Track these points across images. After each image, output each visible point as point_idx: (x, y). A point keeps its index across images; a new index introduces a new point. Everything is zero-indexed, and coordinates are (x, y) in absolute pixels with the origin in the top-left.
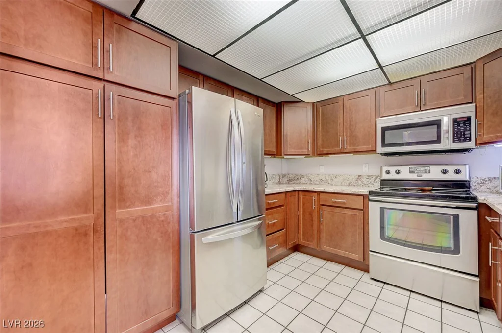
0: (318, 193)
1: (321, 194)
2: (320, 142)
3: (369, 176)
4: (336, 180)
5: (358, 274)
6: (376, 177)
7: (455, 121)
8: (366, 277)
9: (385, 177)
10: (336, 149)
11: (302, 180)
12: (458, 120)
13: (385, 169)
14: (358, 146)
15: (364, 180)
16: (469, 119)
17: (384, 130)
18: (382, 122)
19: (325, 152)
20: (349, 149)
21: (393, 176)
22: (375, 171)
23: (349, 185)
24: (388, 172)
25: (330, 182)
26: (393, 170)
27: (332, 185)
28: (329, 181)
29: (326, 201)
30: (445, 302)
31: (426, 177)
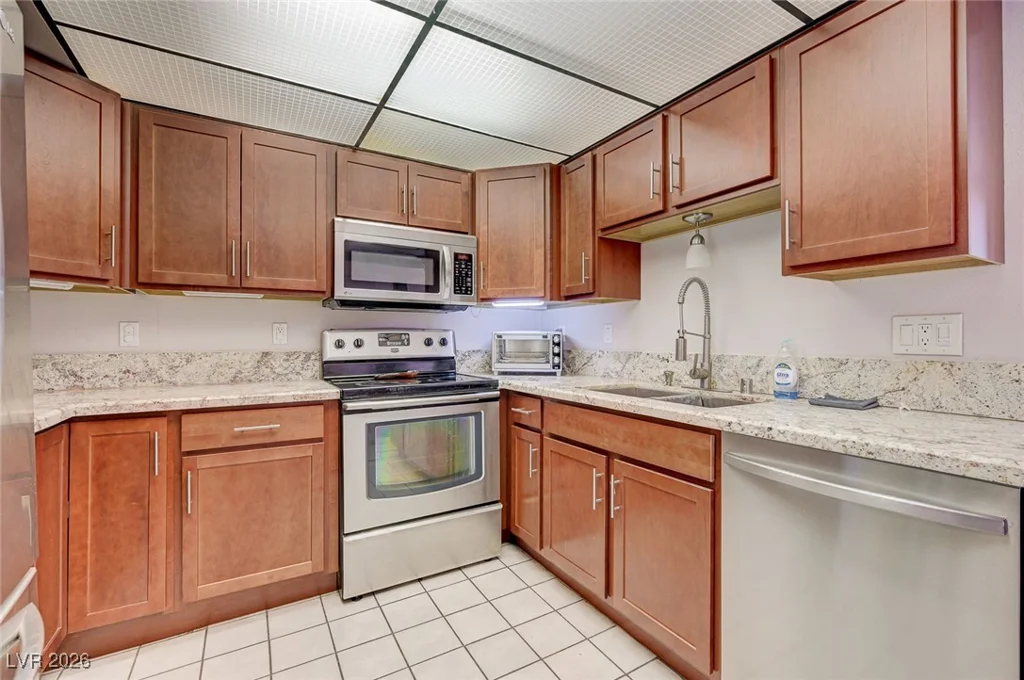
0: (176, 417)
1: (185, 418)
2: (151, 245)
3: (289, 355)
4: (190, 368)
6: (308, 357)
7: (456, 256)
9: (331, 354)
10: (220, 278)
12: (460, 257)
13: (331, 338)
14: (283, 276)
15: (279, 365)
16: (470, 256)
17: (352, 248)
19: (171, 280)
20: (257, 280)
21: (349, 353)
22: (305, 343)
23: (234, 381)
24: (339, 345)
25: (166, 377)
26: (349, 338)
27: (175, 384)
28: (163, 373)
29: (206, 438)
30: (465, 567)
31: (404, 352)
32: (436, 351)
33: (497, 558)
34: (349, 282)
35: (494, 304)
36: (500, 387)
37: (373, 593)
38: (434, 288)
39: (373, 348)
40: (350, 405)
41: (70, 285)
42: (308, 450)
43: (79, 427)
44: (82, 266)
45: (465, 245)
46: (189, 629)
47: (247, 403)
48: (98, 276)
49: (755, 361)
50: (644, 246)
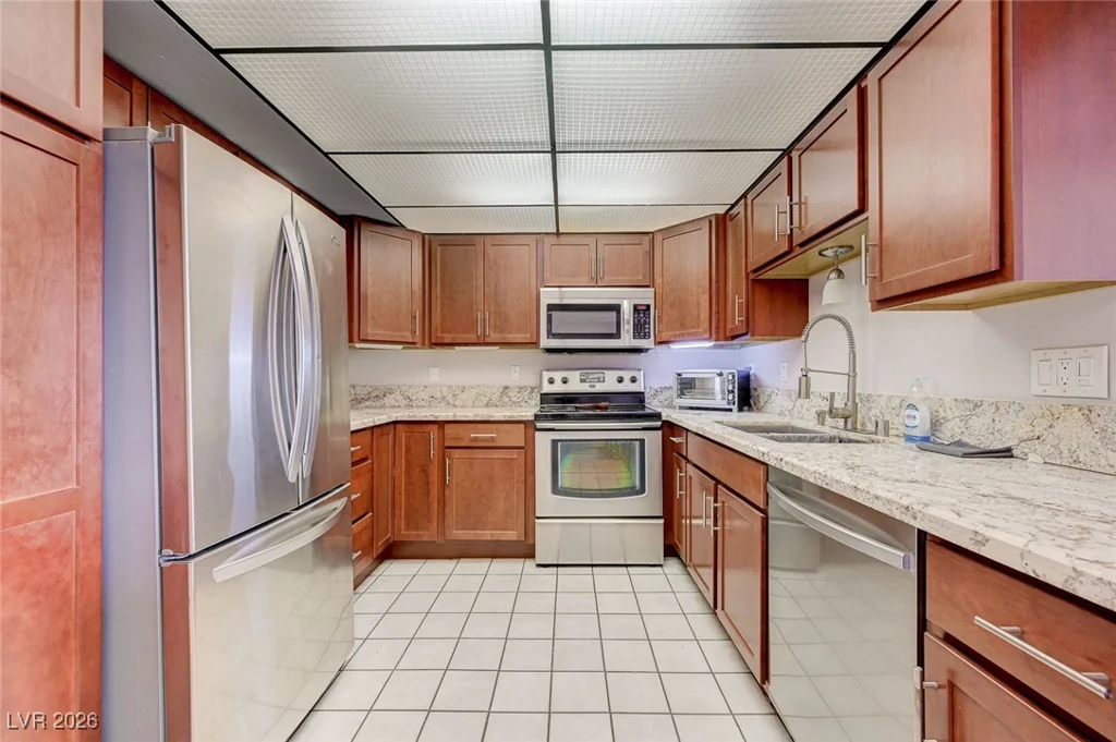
0: (442, 424)
1: (446, 426)
2: (437, 320)
3: (520, 389)
4: (464, 396)
5: (514, 566)
6: (533, 389)
7: (635, 307)
8: (530, 564)
9: (547, 388)
10: (472, 337)
11: (389, 400)
12: (639, 308)
13: (546, 375)
14: (509, 333)
15: (513, 394)
16: (648, 306)
17: (552, 308)
18: (549, 296)
19: (447, 341)
20: (494, 337)
21: (558, 388)
22: (529, 380)
23: (487, 405)
24: (552, 381)
25: (451, 401)
26: (558, 376)
27: (455, 406)
28: (450, 398)
29: (456, 439)
30: (630, 565)
31: (599, 388)
32: (627, 387)
33: (661, 566)
34: (551, 334)
35: (673, 346)
36: (664, 419)
37: (557, 566)
38: (617, 335)
39: (576, 385)
40: (539, 425)
41: (400, 347)
42: (514, 454)
43: (399, 426)
44: (403, 336)
45: (645, 296)
46: (451, 558)
47: (478, 419)
48: (410, 340)
49: (897, 401)
50: (813, 281)
